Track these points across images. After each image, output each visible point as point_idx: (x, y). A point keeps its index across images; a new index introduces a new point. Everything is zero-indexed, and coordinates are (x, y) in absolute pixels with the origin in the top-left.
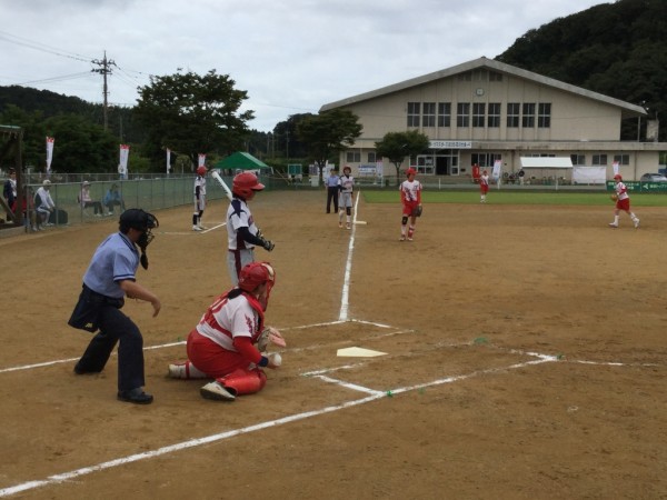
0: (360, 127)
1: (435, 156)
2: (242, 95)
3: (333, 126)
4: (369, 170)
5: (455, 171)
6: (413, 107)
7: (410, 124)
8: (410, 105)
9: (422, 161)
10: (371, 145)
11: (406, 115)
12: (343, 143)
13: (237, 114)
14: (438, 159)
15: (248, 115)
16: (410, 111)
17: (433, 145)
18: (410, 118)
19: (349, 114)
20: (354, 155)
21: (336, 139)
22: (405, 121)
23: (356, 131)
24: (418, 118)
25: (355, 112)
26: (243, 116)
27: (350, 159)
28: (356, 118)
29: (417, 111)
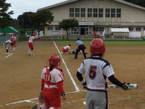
0: (53, 17)
1: (80, 28)
2: (9, 5)
3: (43, 17)
4: (56, 33)
5: (88, 33)
6: (72, 10)
7: (70, 16)
8: (70, 9)
9: (75, 30)
10: (57, 24)
11: (69, 12)
12: (47, 23)
13: (7, 12)
14: (81, 29)
15: (11, 13)
16: (70, 11)
17: (80, 24)
18: (70, 14)
19: (49, 12)
20: (50, 28)
21: (44, 22)
22: (69, 15)
23: (52, 19)
24: (73, 14)
25: (51, 12)
26: (9, 13)
27: (49, 29)
28: (52, 14)
29: (73, 11)
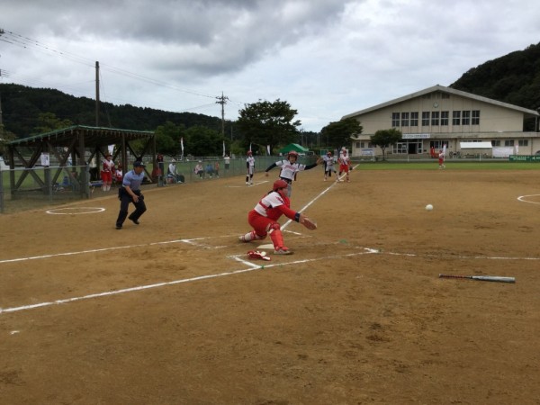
0: (361, 128)
1: (408, 143)
2: (295, 112)
3: (346, 128)
4: (369, 152)
5: (420, 151)
6: (395, 116)
7: (394, 125)
8: (394, 114)
9: (400, 146)
10: (368, 138)
11: (391, 120)
12: (352, 137)
13: (291, 123)
14: (410, 145)
15: (298, 123)
16: (394, 118)
17: (405, 136)
18: (393, 122)
19: (355, 121)
20: (360, 144)
21: (348, 135)
22: (391, 124)
23: (359, 131)
24: (398, 122)
25: (358, 120)
26: (295, 124)
27: (358, 146)
28: (359, 123)
29: (398, 118)
